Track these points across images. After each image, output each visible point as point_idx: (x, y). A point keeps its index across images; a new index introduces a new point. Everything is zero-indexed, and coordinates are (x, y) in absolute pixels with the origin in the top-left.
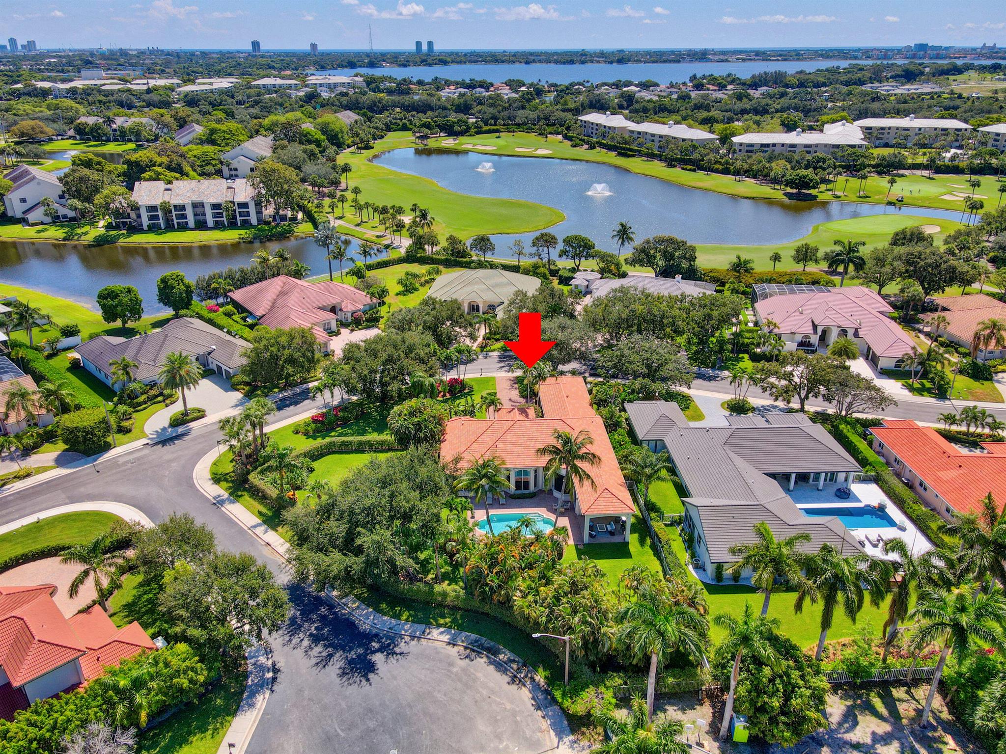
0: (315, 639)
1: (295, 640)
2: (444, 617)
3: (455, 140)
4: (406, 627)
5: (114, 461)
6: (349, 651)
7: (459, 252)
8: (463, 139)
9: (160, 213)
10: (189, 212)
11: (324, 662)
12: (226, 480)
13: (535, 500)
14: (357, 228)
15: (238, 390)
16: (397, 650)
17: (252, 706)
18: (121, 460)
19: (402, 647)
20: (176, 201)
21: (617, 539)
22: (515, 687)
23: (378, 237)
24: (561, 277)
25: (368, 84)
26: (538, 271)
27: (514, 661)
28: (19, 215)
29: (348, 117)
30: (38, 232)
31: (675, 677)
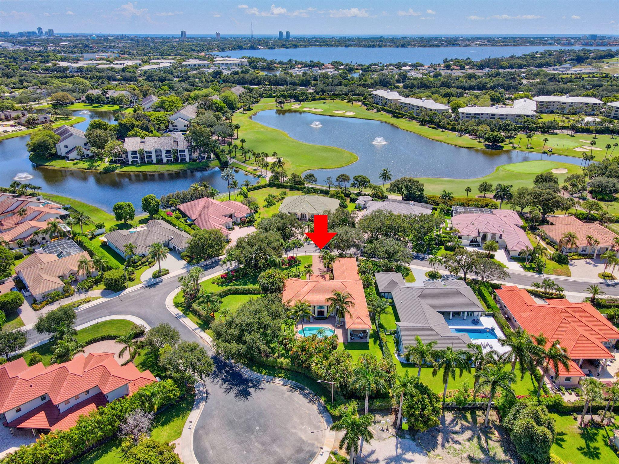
0: (225, 381)
1: (215, 381)
2: (281, 373)
3: (299, 104)
4: (264, 377)
5: (128, 296)
6: (239, 387)
7: (298, 182)
8: (304, 104)
9: (138, 155)
10: (153, 155)
11: (229, 390)
12: (181, 306)
13: (327, 320)
14: (243, 164)
15: (184, 260)
16: (260, 387)
17: (198, 407)
18: (132, 295)
19: (262, 386)
20: (147, 149)
21: (363, 341)
22: (311, 404)
23: (254, 170)
24: (351, 198)
25: (250, 63)
26: (339, 195)
27: (311, 393)
28: (63, 154)
29: (239, 90)
30: (74, 164)
31: (380, 402)
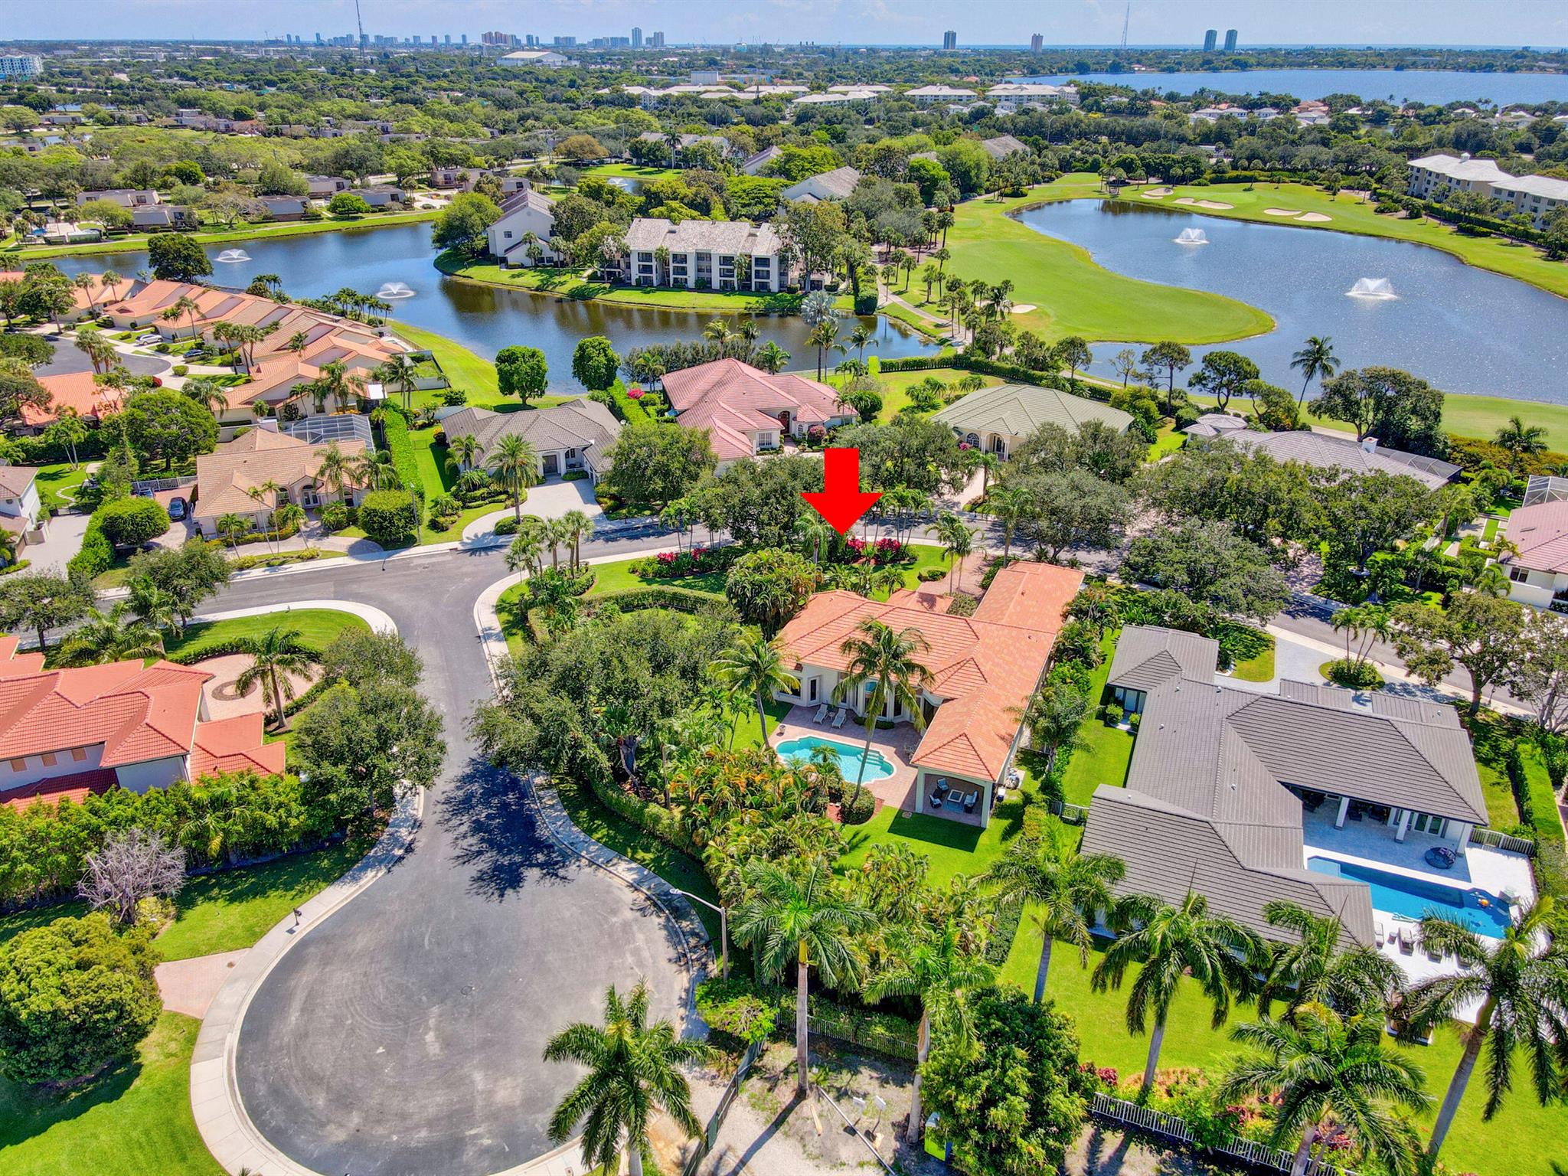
0: (478, 827)
1: (455, 822)
2: (647, 850)
3: (1168, 190)
4: (592, 848)
5: (406, 564)
6: (504, 855)
7: (1036, 360)
8: (1181, 190)
9: (654, 264)
10: (691, 266)
11: (468, 857)
12: (510, 612)
14: (918, 312)
15: (600, 503)
16: (562, 872)
17: (355, 879)
18: (416, 562)
19: (571, 870)
20: (677, 248)
21: (969, 820)
22: (675, 967)
25: (1084, 97)
26: (1138, 403)
27: (697, 935)
29: (1007, 145)
